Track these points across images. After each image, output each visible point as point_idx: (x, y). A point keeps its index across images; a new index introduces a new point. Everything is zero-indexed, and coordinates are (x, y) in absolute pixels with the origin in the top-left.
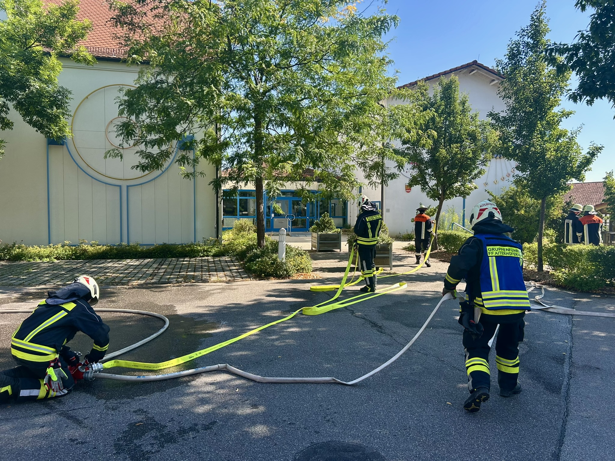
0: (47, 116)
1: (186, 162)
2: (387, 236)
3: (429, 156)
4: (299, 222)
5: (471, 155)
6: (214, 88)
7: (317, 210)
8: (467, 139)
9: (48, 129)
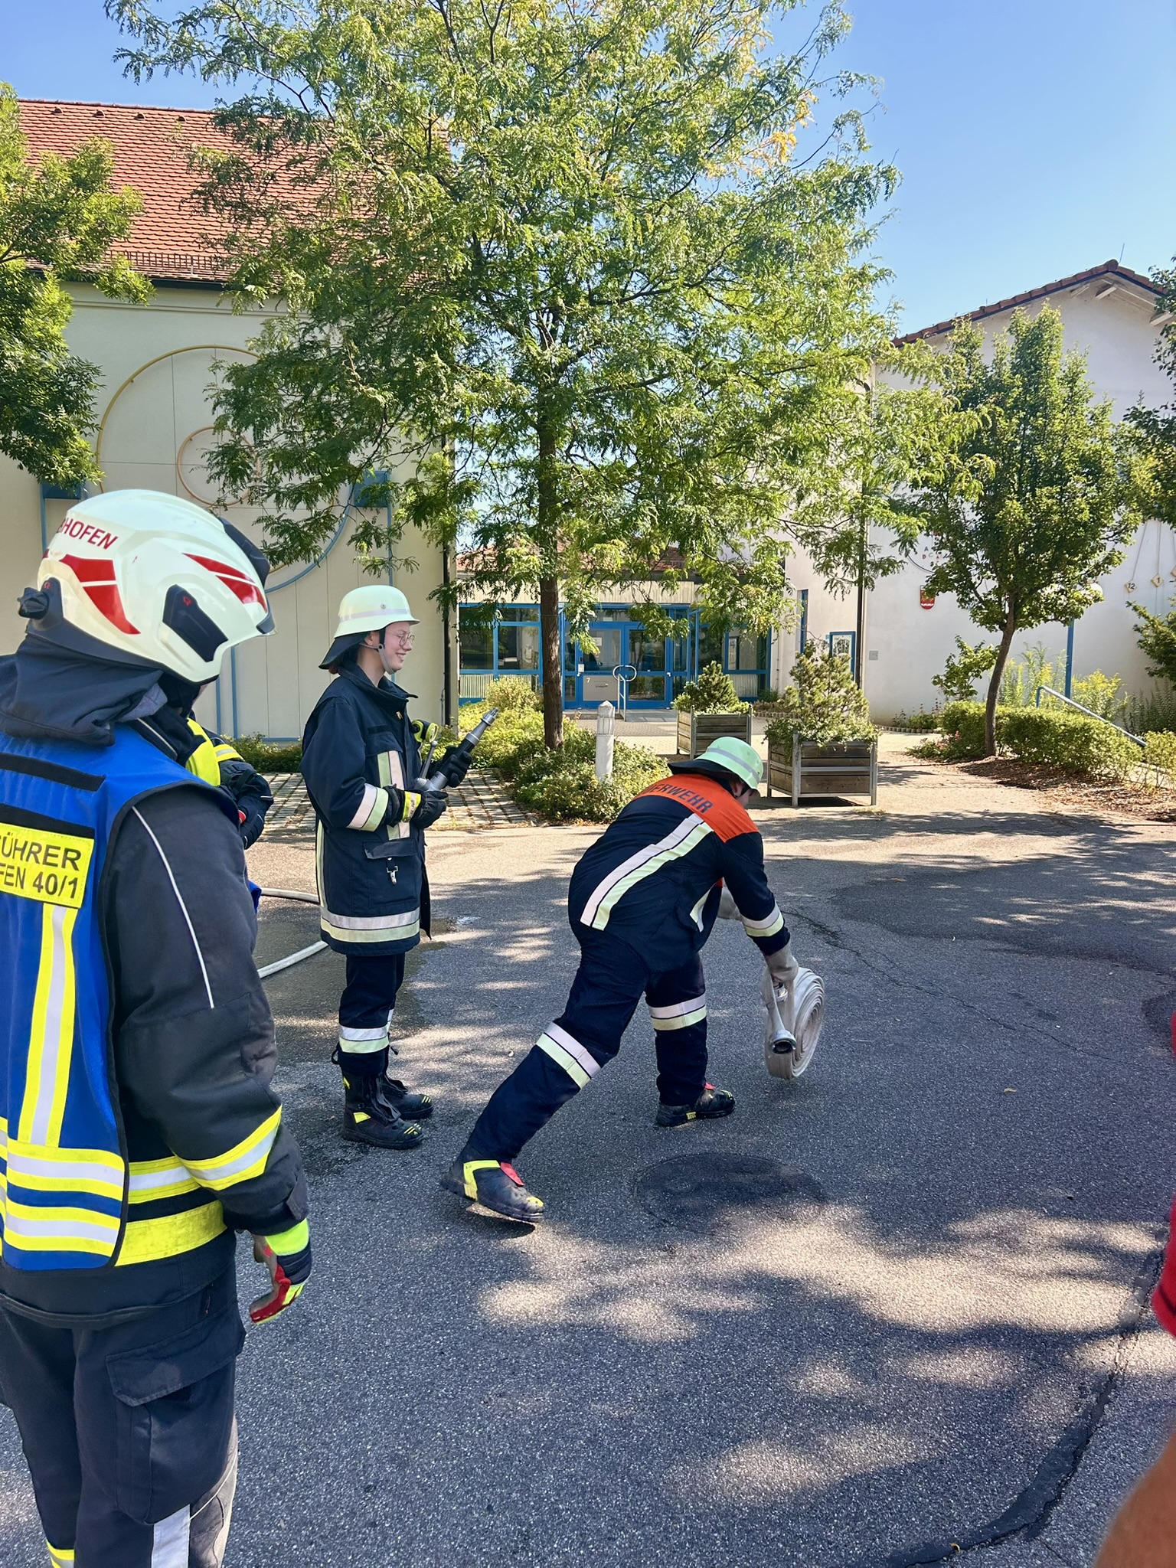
0: (44, 429)
1: (373, 541)
2: (864, 721)
3: (979, 516)
4: (648, 685)
5: (1086, 516)
6: (440, 361)
7: (693, 654)
8: (1077, 473)
9: (47, 462)
